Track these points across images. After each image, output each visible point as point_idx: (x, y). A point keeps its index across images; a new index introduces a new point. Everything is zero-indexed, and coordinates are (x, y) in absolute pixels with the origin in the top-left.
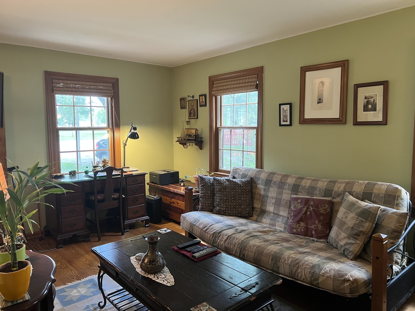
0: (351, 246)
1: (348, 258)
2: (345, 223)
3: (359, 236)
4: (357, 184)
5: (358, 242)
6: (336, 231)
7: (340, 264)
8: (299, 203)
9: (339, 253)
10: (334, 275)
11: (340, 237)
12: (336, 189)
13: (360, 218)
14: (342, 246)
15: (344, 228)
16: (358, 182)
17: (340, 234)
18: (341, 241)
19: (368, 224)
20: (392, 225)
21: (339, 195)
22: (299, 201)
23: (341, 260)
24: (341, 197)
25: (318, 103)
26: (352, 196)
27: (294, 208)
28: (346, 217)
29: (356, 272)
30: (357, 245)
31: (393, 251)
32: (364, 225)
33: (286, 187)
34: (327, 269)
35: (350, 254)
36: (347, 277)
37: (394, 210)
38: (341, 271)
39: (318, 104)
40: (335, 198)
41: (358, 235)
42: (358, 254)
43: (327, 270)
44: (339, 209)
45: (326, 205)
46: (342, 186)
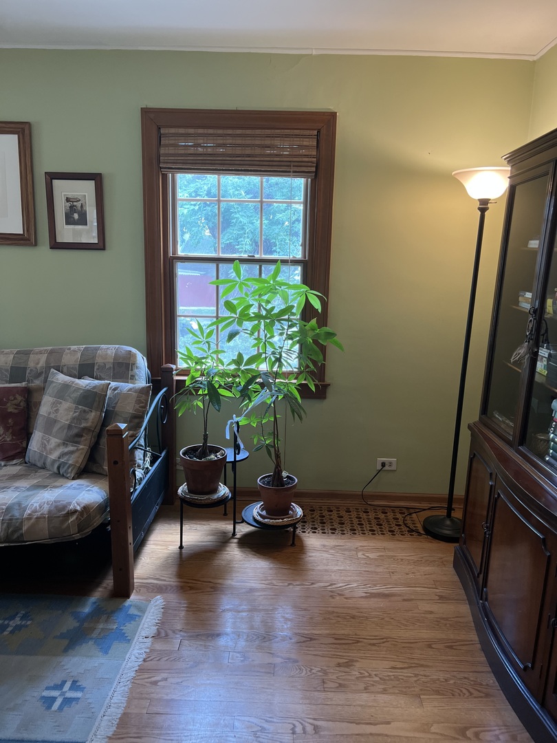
0: (70, 457)
1: (68, 478)
2: (55, 421)
3: (82, 436)
4: (68, 351)
5: (81, 447)
6: (40, 439)
7: (56, 490)
9: (51, 475)
10: (50, 512)
11: (48, 447)
12: (31, 364)
13: (80, 407)
14: (54, 461)
15: (55, 429)
16: (70, 349)
17: (48, 442)
18: (51, 453)
19: (93, 414)
20: (129, 408)
21: (38, 375)
23: (56, 484)
24: (42, 378)
26: (62, 372)
28: (55, 411)
29: (84, 494)
30: (80, 452)
31: (134, 448)
32: (87, 417)
34: (35, 505)
35: (70, 470)
36: (71, 507)
37: (131, 386)
38: (60, 501)
40: (32, 382)
41: (79, 435)
42: (82, 467)
43: (36, 507)
44: (42, 399)
45: (17, 396)
46: (43, 359)
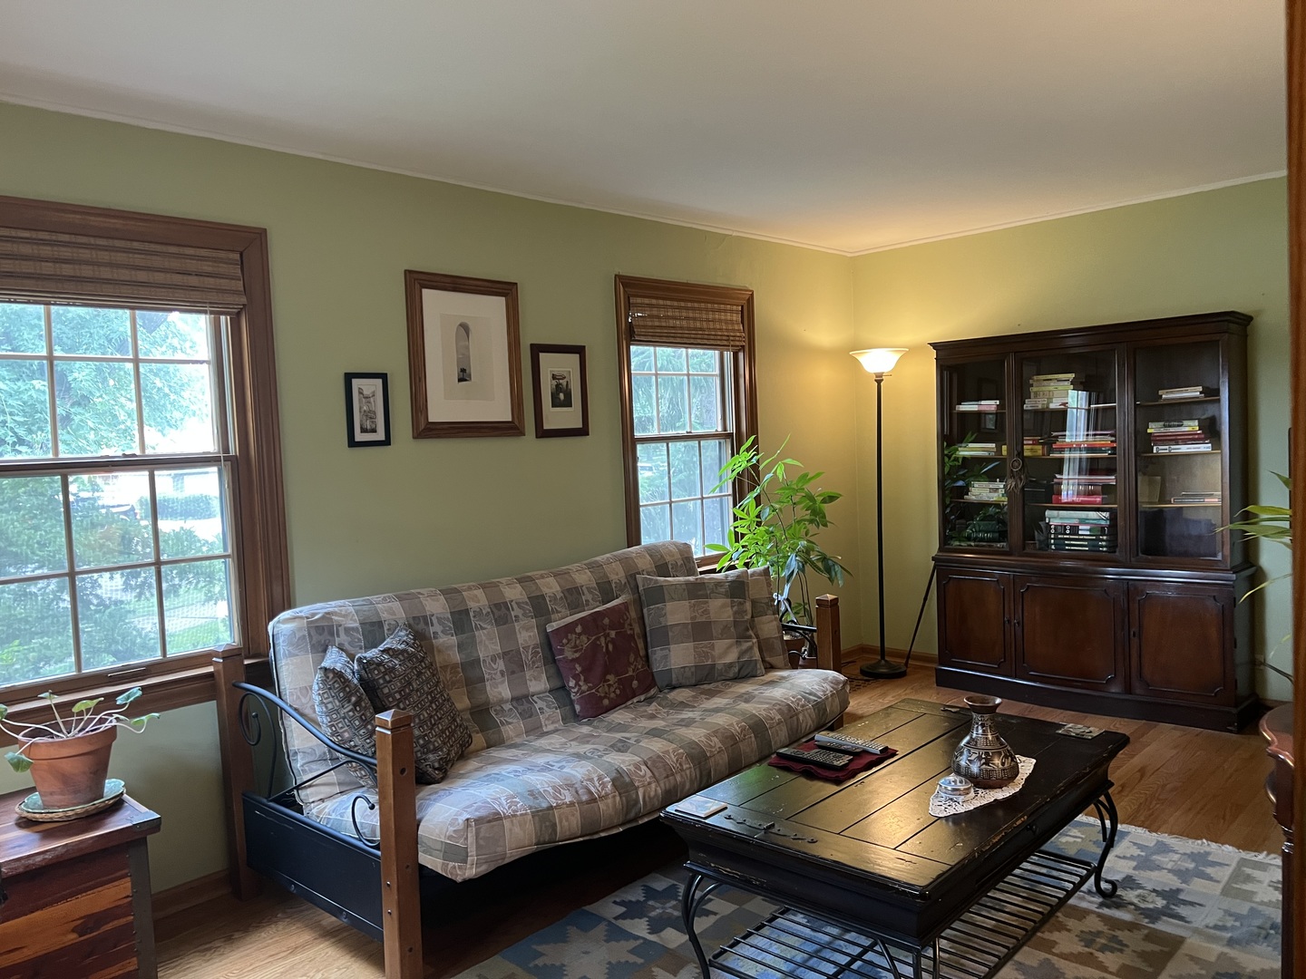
8: (580, 634)
22: (579, 629)
25: (460, 380)
27: (576, 652)
30: (755, 646)
33: (516, 612)
39: (460, 383)
